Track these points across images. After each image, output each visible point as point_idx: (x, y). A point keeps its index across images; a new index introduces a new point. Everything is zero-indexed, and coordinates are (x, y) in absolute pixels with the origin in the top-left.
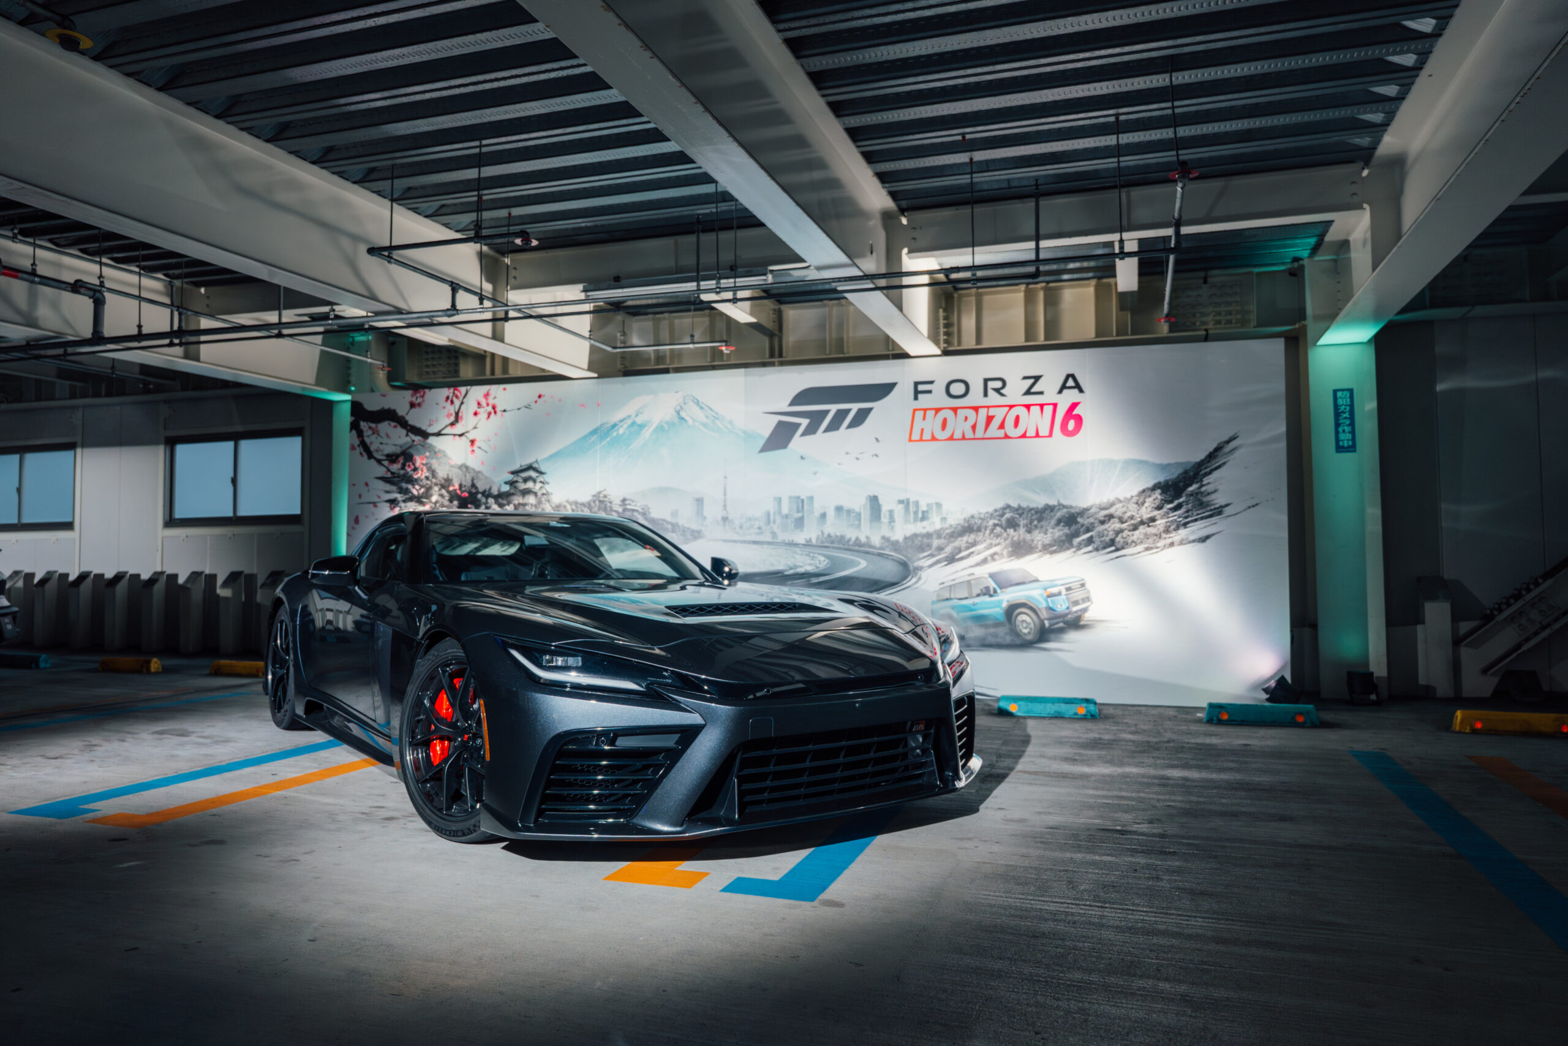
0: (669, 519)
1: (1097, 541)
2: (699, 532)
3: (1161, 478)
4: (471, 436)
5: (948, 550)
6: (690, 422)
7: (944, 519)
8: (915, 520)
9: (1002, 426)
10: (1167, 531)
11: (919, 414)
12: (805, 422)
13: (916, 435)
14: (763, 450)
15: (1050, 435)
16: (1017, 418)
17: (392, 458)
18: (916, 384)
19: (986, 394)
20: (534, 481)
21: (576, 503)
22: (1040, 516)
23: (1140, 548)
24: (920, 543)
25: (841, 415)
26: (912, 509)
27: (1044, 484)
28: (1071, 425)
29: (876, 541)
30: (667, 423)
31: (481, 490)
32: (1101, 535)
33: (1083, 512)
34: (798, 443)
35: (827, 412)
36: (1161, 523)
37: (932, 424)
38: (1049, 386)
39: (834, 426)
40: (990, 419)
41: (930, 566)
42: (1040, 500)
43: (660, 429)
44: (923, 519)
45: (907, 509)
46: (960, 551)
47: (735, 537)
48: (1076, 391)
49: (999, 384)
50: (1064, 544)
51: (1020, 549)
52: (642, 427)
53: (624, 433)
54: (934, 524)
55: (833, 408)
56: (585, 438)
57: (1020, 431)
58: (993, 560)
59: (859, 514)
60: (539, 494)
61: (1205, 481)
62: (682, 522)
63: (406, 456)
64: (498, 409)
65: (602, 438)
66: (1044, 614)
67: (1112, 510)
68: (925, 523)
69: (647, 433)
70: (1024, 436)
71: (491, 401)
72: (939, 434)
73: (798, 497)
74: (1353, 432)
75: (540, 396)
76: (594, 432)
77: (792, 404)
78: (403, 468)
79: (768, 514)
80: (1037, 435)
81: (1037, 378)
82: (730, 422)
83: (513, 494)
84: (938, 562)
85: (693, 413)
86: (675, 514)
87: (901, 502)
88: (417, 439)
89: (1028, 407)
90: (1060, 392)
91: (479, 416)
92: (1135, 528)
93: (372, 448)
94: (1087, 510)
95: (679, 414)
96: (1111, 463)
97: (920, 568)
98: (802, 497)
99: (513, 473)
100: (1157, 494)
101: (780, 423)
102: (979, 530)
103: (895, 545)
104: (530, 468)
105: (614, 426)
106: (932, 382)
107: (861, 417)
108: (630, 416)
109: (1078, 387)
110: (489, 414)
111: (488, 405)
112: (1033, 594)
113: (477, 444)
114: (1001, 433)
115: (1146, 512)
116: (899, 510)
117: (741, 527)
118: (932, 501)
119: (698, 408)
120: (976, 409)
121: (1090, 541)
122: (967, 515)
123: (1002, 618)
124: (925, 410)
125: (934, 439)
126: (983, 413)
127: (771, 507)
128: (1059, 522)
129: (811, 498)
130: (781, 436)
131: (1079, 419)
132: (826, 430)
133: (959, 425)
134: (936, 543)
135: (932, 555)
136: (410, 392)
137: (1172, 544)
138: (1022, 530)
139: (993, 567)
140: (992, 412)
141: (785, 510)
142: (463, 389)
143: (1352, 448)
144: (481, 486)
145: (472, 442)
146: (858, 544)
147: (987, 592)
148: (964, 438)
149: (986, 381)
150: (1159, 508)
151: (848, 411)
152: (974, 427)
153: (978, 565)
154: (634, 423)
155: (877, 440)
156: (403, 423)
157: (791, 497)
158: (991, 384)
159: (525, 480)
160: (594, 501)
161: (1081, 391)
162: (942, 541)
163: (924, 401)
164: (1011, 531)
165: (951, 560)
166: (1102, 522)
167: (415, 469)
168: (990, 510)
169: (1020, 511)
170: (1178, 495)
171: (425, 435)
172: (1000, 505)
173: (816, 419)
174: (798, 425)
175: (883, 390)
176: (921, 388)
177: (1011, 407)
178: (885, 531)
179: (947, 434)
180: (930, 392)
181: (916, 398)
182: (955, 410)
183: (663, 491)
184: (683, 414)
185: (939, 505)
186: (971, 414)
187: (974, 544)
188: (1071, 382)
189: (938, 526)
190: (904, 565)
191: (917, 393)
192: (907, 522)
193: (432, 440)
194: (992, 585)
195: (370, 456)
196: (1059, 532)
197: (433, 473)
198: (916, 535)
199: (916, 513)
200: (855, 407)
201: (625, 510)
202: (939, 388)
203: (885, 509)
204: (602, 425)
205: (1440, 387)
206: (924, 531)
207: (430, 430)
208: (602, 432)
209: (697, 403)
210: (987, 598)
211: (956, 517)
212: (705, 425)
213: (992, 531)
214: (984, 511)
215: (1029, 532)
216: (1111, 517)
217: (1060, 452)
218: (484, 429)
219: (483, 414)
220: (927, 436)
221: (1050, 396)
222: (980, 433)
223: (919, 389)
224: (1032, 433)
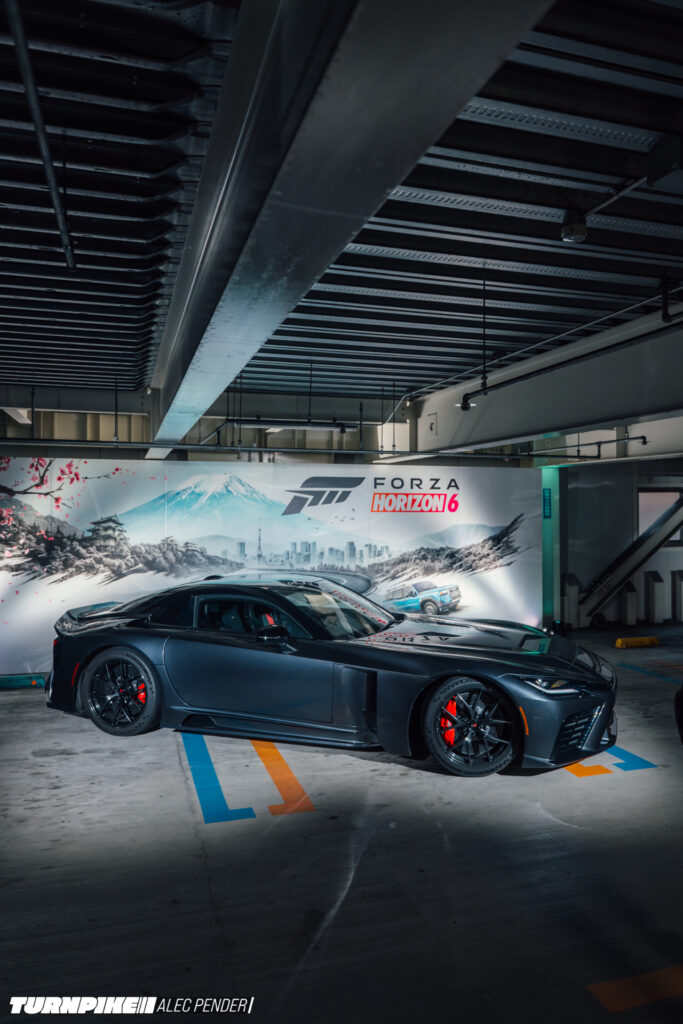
0: (221, 556)
1: (464, 566)
2: (242, 564)
3: (492, 534)
4: (56, 495)
5: (392, 572)
6: (235, 493)
7: (390, 556)
8: (375, 555)
9: (420, 505)
10: (494, 560)
11: (377, 497)
12: (311, 498)
13: (375, 508)
14: (285, 513)
15: (443, 511)
16: (427, 502)
18: (376, 479)
19: (412, 487)
20: (114, 530)
21: (149, 545)
22: (438, 553)
23: (483, 569)
24: (377, 569)
25: (333, 494)
26: (373, 550)
27: (440, 536)
28: (453, 506)
29: (353, 568)
30: (218, 493)
31: (66, 535)
32: (466, 563)
33: (458, 551)
34: (307, 510)
35: (325, 492)
36: (492, 556)
37: (383, 502)
38: (443, 484)
39: (329, 501)
40: (414, 501)
41: (382, 581)
42: (438, 545)
43: (213, 497)
44: (379, 555)
45: (370, 550)
46: (398, 573)
47: (267, 567)
48: (455, 488)
49: (418, 482)
50: (449, 568)
51: (428, 571)
52: (200, 495)
53: (186, 499)
54: (385, 558)
55: (328, 490)
56: (155, 500)
57: (429, 508)
58: (415, 577)
59: (343, 553)
60: (118, 538)
61: (511, 535)
62: (230, 558)
64: (80, 476)
65: (168, 502)
66: (439, 605)
67: (471, 550)
68: (380, 558)
69: (203, 500)
70: (431, 511)
71: (73, 470)
72: (388, 508)
73: (307, 543)
74: (550, 509)
75: (117, 470)
76: (163, 496)
77: (302, 486)
79: (288, 553)
80: (437, 511)
81: (437, 480)
82: (263, 495)
83: (96, 539)
84: (386, 579)
85: (236, 487)
86: (225, 552)
87: (367, 546)
88: (4, 495)
89: (433, 495)
90: (448, 488)
91: (62, 481)
92: (481, 559)
94: (459, 550)
95: (227, 488)
96: (470, 526)
97: (377, 583)
98: (309, 542)
99: (94, 523)
100: (490, 542)
101: (295, 498)
102: (408, 561)
103: (363, 570)
104: (110, 520)
105: (178, 494)
106: (384, 479)
107: (344, 496)
108: (190, 488)
109: (456, 486)
110: (72, 480)
111: (71, 473)
112: (434, 594)
113: (62, 501)
114: (419, 509)
115: (485, 551)
116: (366, 551)
117: (270, 561)
118: (383, 545)
119: (240, 486)
120: (407, 495)
121: (461, 566)
122: (401, 553)
123: (420, 608)
124: (380, 494)
125: (385, 510)
126: (410, 497)
127: (290, 548)
128: (447, 556)
129: (315, 543)
130: (296, 506)
131: (457, 504)
132: (324, 503)
133: (398, 504)
134: (385, 568)
135: (383, 576)
137: (496, 567)
138: (429, 561)
139: (415, 581)
140: (415, 497)
141: (299, 550)
142: (47, 460)
143: (549, 517)
144: (66, 532)
145: (57, 500)
146: (342, 569)
147: (412, 594)
148: (400, 511)
149: (412, 480)
150: (491, 549)
151: (337, 492)
152: (406, 505)
153: (407, 580)
154: (193, 493)
155: (353, 510)
157: (302, 543)
158: (415, 482)
159: (106, 529)
160: (163, 544)
161: (458, 488)
162: (389, 567)
163: (380, 489)
164: (424, 562)
165: (394, 578)
166: (467, 556)
168: (413, 550)
169: (428, 551)
170: (499, 543)
171: (11, 492)
172: (418, 547)
173: (317, 496)
174: (307, 499)
175: (357, 481)
176: (378, 481)
177: (425, 495)
178: (358, 563)
179: (392, 508)
180: (383, 484)
181: (375, 487)
182: (396, 495)
183: (216, 538)
184: (230, 488)
185: (387, 548)
186: (404, 497)
187: (405, 569)
188: (453, 484)
189: (386, 559)
190: (368, 581)
191: (376, 484)
192: (370, 557)
193: (17, 497)
194: (414, 590)
196: (446, 562)
197: (20, 522)
198: (375, 565)
199: (375, 552)
200: (341, 490)
201: (187, 550)
202: (388, 482)
203: (358, 549)
204: (168, 493)
205: (570, 486)
206: (379, 562)
207: (15, 489)
208: (168, 498)
209: (240, 482)
210: (411, 598)
211: (396, 555)
212: (246, 496)
213: (414, 561)
214: (410, 550)
215: (433, 561)
216: (470, 553)
217: (447, 520)
218: (68, 491)
219: (66, 480)
220: (381, 509)
221: (443, 490)
222: (409, 508)
223: (377, 482)
224: (434, 509)
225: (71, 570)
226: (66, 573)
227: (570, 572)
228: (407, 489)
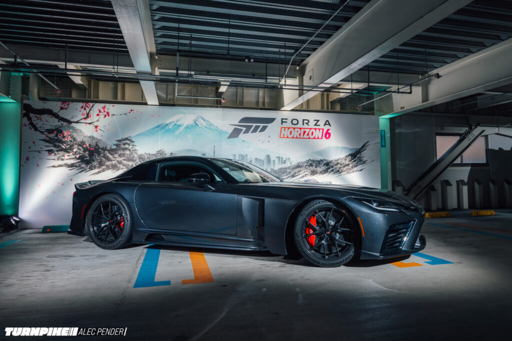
1: (335, 170)
3: (351, 153)
4: (96, 124)
5: (292, 173)
6: (200, 126)
7: (291, 163)
8: (282, 163)
9: (308, 135)
10: (352, 168)
11: (283, 129)
12: (244, 129)
13: (282, 136)
14: (228, 138)
15: (322, 138)
16: (312, 133)
17: (50, 131)
18: (282, 119)
19: (303, 124)
20: (129, 145)
21: (149, 154)
22: (319, 162)
23: (345, 173)
24: (283, 171)
25: (257, 127)
26: (281, 160)
27: (320, 153)
28: (328, 136)
30: (190, 125)
31: (101, 147)
33: (331, 162)
34: (242, 136)
36: (351, 165)
37: (287, 133)
38: (322, 123)
39: (255, 131)
40: (305, 132)
41: (287, 178)
42: (319, 158)
43: (187, 127)
44: (284, 163)
45: (279, 159)
46: (296, 173)
48: (329, 125)
49: (307, 122)
50: (325, 171)
51: (313, 173)
52: (179, 126)
53: (171, 128)
54: (288, 165)
55: (254, 125)
56: (153, 129)
57: (313, 137)
58: (306, 176)
59: (263, 161)
60: (131, 150)
61: (362, 153)
63: (59, 131)
64: (110, 114)
65: (161, 129)
67: (338, 161)
68: (285, 164)
69: (181, 129)
70: (314, 138)
71: (106, 110)
72: (289, 136)
73: (242, 155)
74: (385, 142)
75: (131, 110)
76: (158, 126)
77: (239, 122)
78: (57, 135)
80: (318, 138)
81: (318, 121)
82: (216, 127)
83: (118, 150)
84: (289, 177)
85: (201, 122)
87: (277, 157)
88: (65, 123)
89: (315, 129)
90: (324, 125)
91: (100, 116)
92: (344, 167)
93: (37, 126)
94: (332, 161)
95: (195, 122)
96: (338, 148)
98: (244, 155)
99: (118, 141)
100: (350, 157)
101: (235, 128)
102: (301, 167)
103: (275, 171)
104: (127, 139)
105: (167, 125)
106: (287, 119)
107: (264, 129)
108: (174, 122)
109: (329, 124)
110: (105, 116)
111: (105, 112)
113: (99, 128)
114: (308, 137)
115: (347, 162)
116: (276, 160)
118: (287, 157)
119: (203, 121)
120: (300, 129)
121: (333, 170)
122: (298, 162)
124: (285, 128)
125: (287, 137)
126: (302, 130)
128: (324, 164)
129: (247, 155)
130: (236, 133)
131: (330, 134)
132: (252, 132)
133: (296, 134)
134: (288, 171)
135: (287, 175)
136: (60, 103)
137: (353, 172)
138: (314, 167)
139: (305, 178)
140: (305, 130)
142: (91, 104)
143: (385, 146)
144: (101, 146)
145: (96, 127)
148: (297, 138)
149: (303, 120)
150: (350, 161)
151: (259, 126)
152: (300, 134)
153: (301, 178)
154: (176, 124)
155: (269, 136)
156: (56, 116)
157: (239, 155)
158: (305, 121)
159: (124, 144)
160: (158, 154)
161: (330, 126)
162: (290, 170)
163: (285, 125)
164: (311, 167)
165: (293, 176)
166: (336, 165)
167: (64, 137)
168: (305, 160)
169: (313, 161)
170: (355, 158)
171: (70, 122)
172: (307, 159)
173: (248, 128)
174: (242, 130)
175: (271, 120)
178: (272, 167)
179: (292, 136)
180: (286, 122)
181: (282, 124)
182: (294, 128)
183: (189, 151)
184: (197, 122)
185: (289, 159)
186: (299, 130)
187: (300, 171)
188: (327, 123)
189: (289, 165)
192: (279, 164)
193: (73, 125)
195: (36, 129)
196: (324, 168)
197: (74, 139)
198: (282, 168)
199: (282, 161)
200: (262, 125)
202: (289, 121)
203: (272, 159)
204: (161, 124)
205: (396, 131)
206: (285, 167)
207: (72, 120)
208: (161, 127)
209: (203, 119)
211: (294, 163)
212: (206, 127)
213: (305, 167)
214: (303, 161)
215: (316, 167)
216: (338, 163)
217: (324, 144)
218: (103, 122)
219: (102, 115)
220: (285, 136)
221: (322, 127)
222: (302, 136)
223: (283, 121)
224: (317, 137)
225: (103, 167)
226: (101, 169)
227: (397, 179)
228: (300, 125)
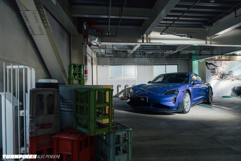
4: (223, 67)
17: (212, 69)
20: (232, 73)
21: (237, 75)
56: (238, 68)
63: (214, 69)
64: (227, 64)
65: (240, 68)
75: (232, 63)
78: (214, 70)
83: (229, 74)
88: (216, 67)
93: (209, 68)
99: (229, 72)
104: (231, 71)
113: (224, 68)
136: (214, 61)
142: (222, 61)
144: (225, 73)
145: (223, 68)
156: (213, 65)
160: (239, 75)
167: (216, 71)
171: (217, 67)
193: (218, 67)
195: (209, 69)
197: (218, 71)
204: (240, 66)
207: (217, 66)
218: (225, 66)
219: (225, 64)
225: (226, 79)
226: (225, 80)
